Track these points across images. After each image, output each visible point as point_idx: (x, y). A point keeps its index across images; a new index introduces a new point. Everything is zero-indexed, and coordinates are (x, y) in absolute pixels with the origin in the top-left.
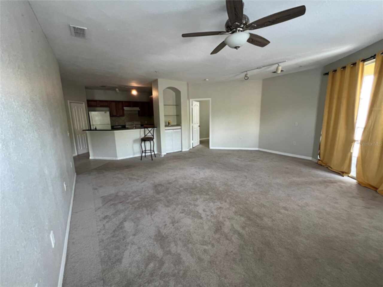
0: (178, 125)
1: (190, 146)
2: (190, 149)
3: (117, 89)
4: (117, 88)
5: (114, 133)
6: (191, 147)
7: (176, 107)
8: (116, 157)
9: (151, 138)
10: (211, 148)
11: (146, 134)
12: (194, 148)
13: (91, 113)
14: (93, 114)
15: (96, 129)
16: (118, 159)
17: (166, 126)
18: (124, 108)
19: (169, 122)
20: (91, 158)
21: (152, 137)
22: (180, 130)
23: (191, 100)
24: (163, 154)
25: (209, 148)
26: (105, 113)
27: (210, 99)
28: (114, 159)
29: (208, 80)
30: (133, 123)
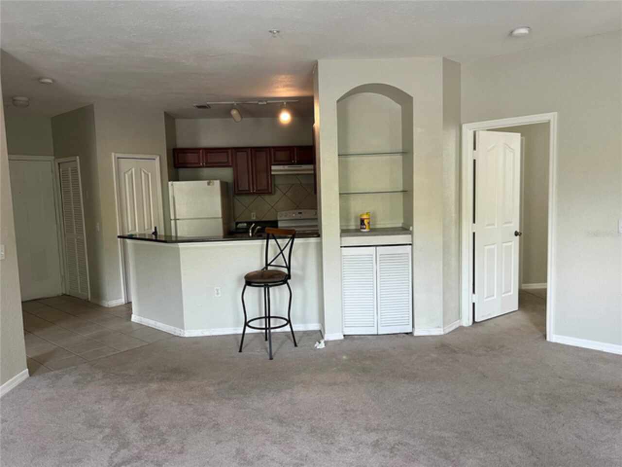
0: (406, 229)
1: (459, 316)
2: (461, 328)
3: (234, 112)
5: (178, 248)
6: (467, 321)
7: (403, 160)
9: (280, 273)
10: (553, 336)
11: (269, 262)
12: (480, 329)
14: (180, 189)
18: (273, 168)
20: (135, 318)
22: (410, 246)
23: (467, 131)
25: (545, 336)
26: (209, 184)
27: (552, 117)
29: (523, 31)
30: (300, 215)
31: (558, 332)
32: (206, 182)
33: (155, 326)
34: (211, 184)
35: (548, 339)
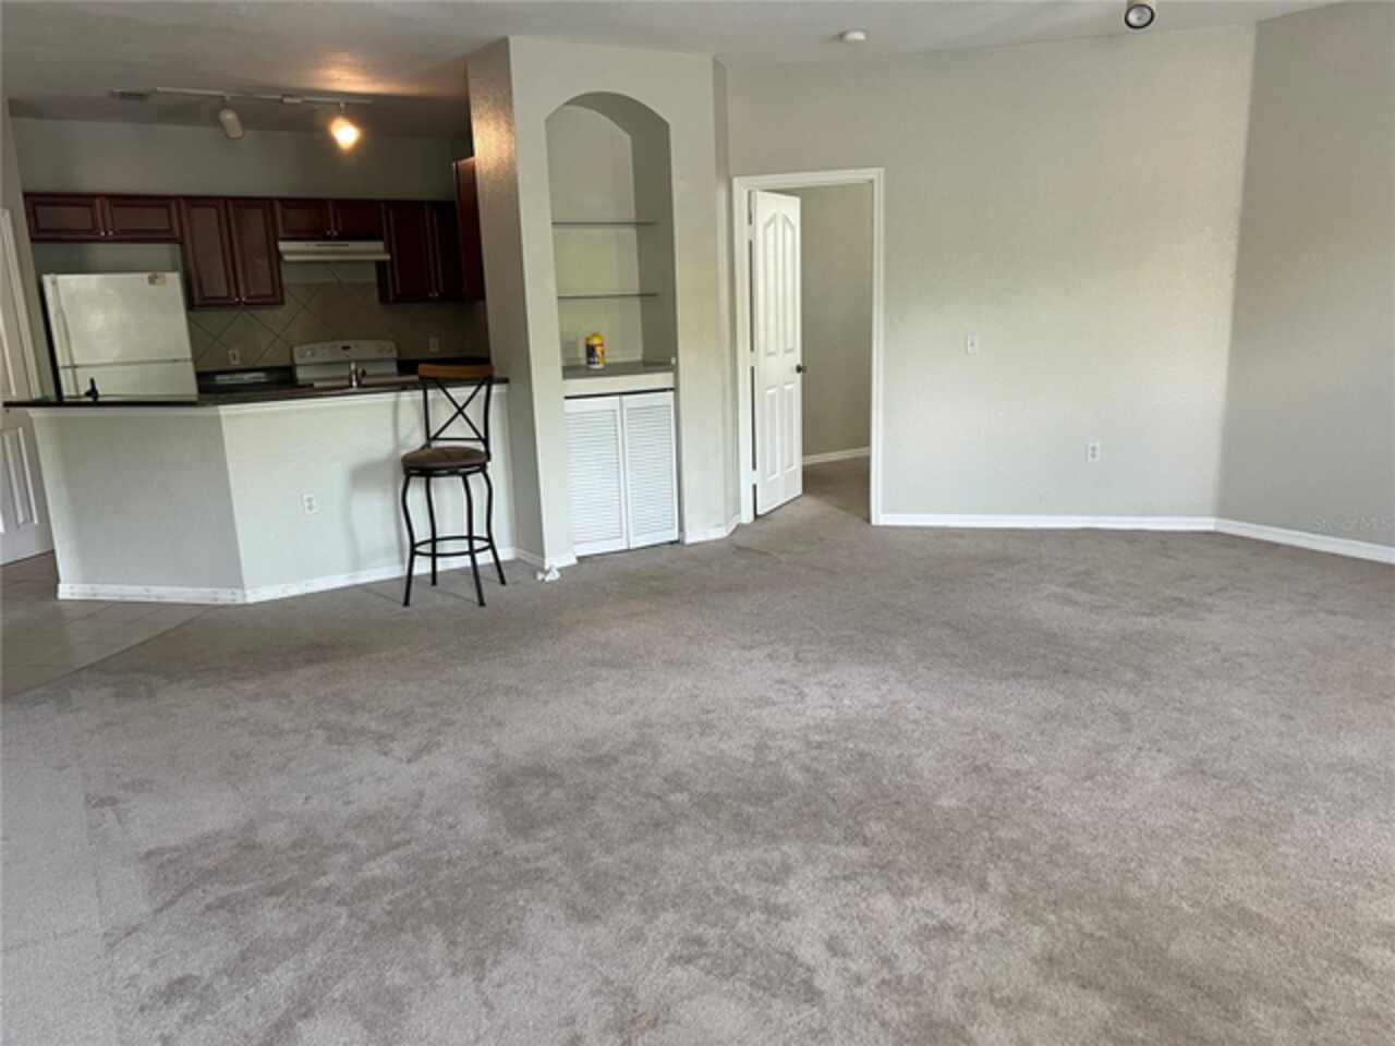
0: (650, 364)
1: (738, 511)
2: (739, 527)
3: (229, 117)
4: (224, 105)
5: (218, 418)
6: (747, 517)
7: (639, 238)
8: (240, 584)
9: (469, 454)
10: (881, 516)
11: (432, 434)
12: (767, 525)
13: (54, 283)
14: (66, 289)
15: (93, 392)
16: (252, 597)
17: (570, 371)
18: (283, 246)
19: (596, 341)
20: (66, 591)
21: (480, 447)
22: (671, 394)
23: (740, 186)
24: (558, 558)
25: (868, 520)
26: (152, 281)
27: (874, 174)
28: (225, 596)
29: (860, 36)
30: (347, 352)
31: (889, 509)
32: (145, 276)
33: (149, 596)
34: (158, 281)
35: (874, 522)
